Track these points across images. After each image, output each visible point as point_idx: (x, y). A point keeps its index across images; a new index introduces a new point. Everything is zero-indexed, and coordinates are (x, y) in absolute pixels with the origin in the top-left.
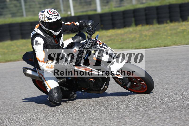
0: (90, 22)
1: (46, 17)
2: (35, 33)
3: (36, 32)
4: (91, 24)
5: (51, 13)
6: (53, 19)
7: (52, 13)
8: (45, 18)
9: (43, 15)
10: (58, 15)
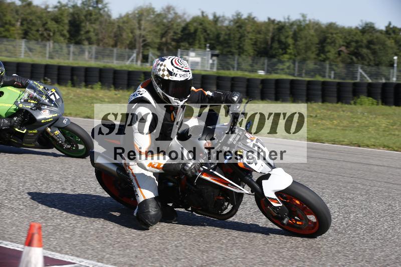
0: (236, 95)
1: (166, 69)
2: (140, 96)
3: (141, 94)
4: (237, 99)
5: (177, 65)
6: (178, 76)
7: (180, 65)
8: (164, 70)
9: (161, 65)
10: (188, 71)
